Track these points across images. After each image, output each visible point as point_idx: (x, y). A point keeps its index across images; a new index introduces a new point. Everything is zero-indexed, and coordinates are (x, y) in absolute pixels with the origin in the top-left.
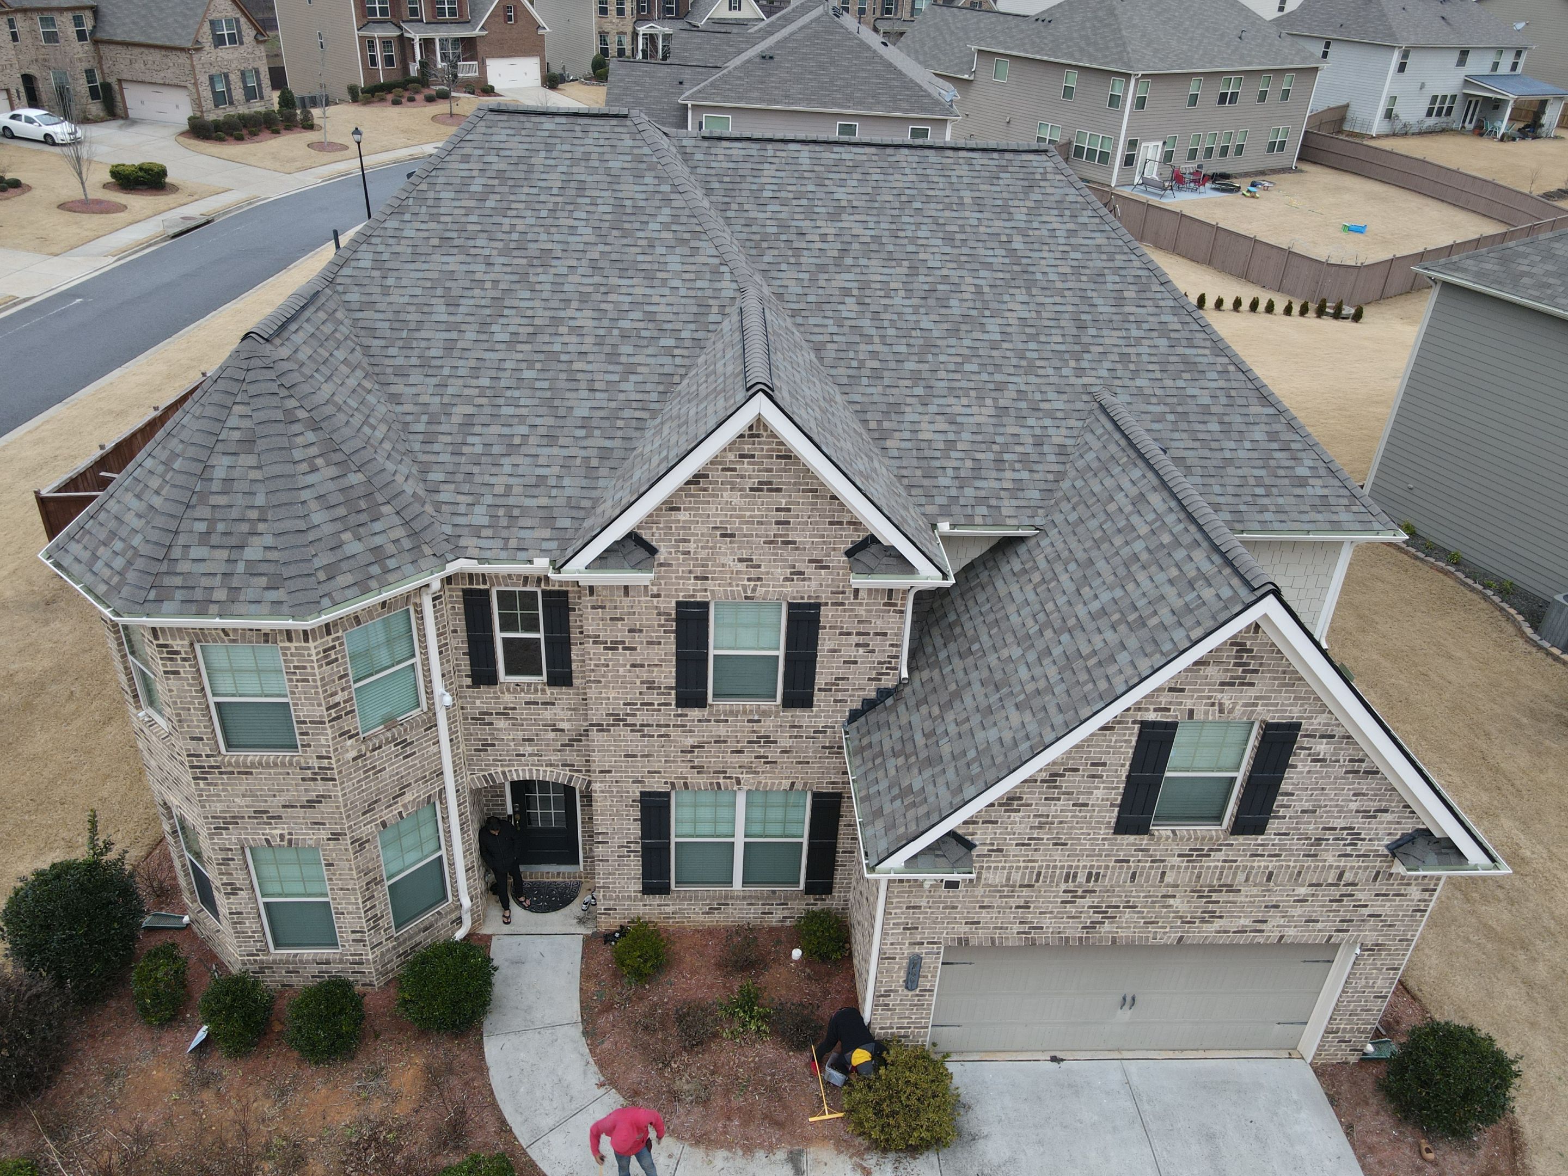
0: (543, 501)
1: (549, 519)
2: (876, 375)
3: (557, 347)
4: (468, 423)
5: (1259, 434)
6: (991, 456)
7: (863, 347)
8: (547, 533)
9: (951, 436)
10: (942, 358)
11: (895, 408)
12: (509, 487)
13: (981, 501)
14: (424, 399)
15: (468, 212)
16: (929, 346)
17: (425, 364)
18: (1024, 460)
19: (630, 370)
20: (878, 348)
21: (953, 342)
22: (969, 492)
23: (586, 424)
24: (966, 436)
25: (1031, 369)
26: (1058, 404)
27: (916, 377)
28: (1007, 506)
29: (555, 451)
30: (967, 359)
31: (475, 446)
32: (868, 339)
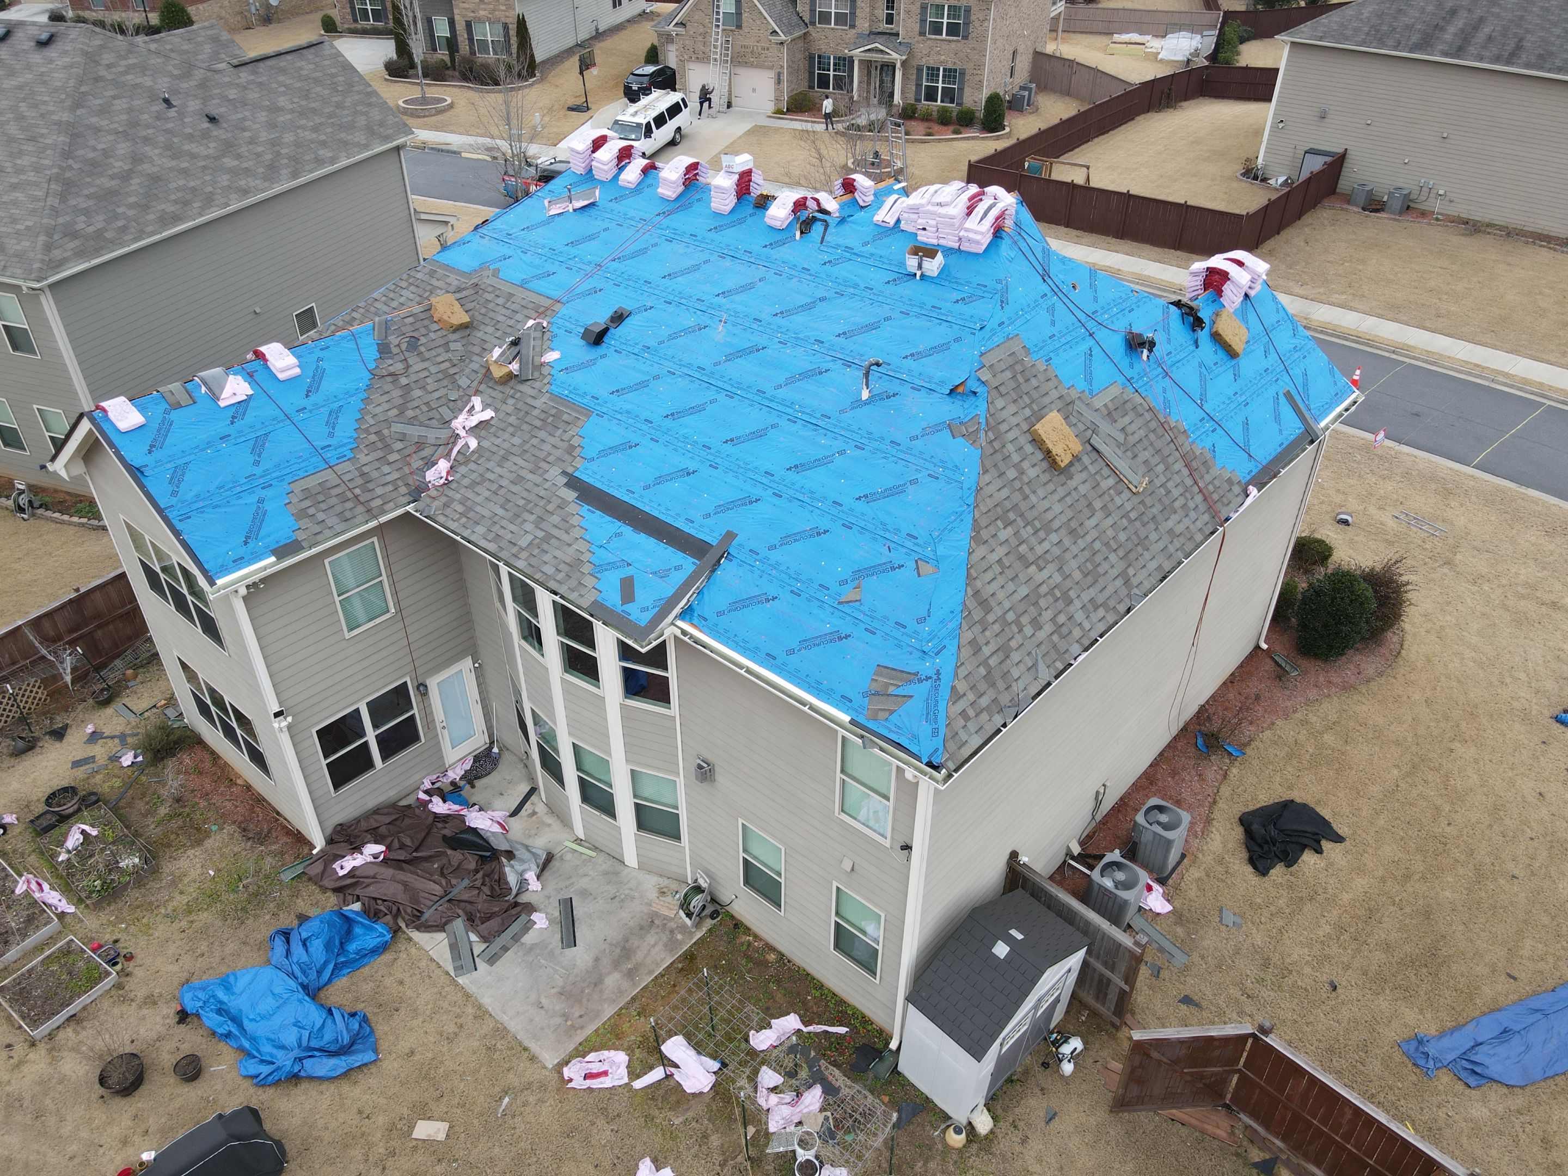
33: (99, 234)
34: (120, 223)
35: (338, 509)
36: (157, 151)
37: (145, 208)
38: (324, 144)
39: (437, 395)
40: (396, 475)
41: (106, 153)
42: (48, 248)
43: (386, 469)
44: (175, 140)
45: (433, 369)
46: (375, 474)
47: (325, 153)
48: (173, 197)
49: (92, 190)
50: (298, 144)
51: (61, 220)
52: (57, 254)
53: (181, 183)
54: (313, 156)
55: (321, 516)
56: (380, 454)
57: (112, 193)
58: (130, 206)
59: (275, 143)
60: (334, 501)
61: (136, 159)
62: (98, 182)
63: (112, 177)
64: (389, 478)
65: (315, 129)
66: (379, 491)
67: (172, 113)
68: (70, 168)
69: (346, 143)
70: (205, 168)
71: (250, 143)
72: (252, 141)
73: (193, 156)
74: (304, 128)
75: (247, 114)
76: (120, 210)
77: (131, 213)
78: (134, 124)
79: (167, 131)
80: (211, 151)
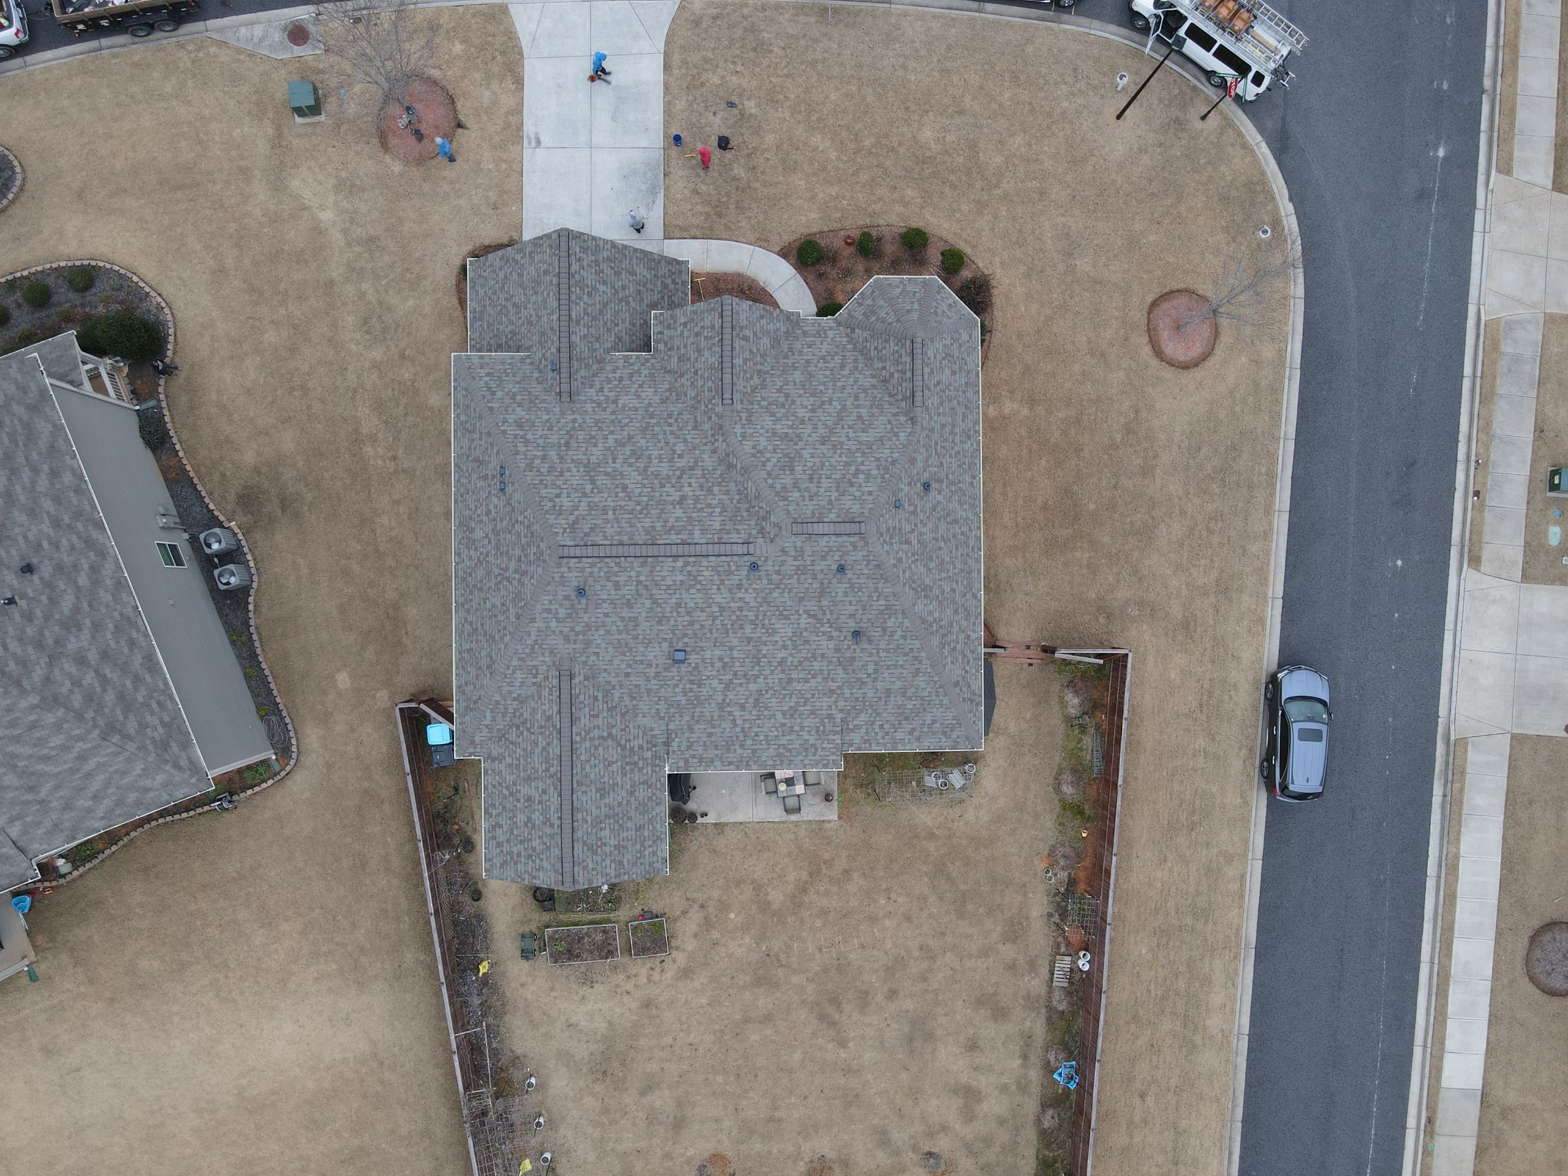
0: (807, 339)
1: (805, 334)
2: (670, 416)
3: (811, 399)
4: (842, 367)
5: (499, 394)
6: (623, 383)
7: (675, 429)
8: (805, 329)
9: (640, 390)
10: (638, 425)
11: (663, 401)
12: (822, 344)
13: (632, 364)
14: (862, 376)
15: (862, 463)
16: (643, 431)
17: (865, 391)
18: (609, 381)
19: (779, 391)
20: (668, 429)
21: (632, 433)
22: (636, 368)
23: (795, 369)
24: (633, 390)
25: (597, 422)
26: (588, 406)
27: (652, 416)
28: (621, 363)
29: (806, 358)
30: (627, 425)
31: (838, 359)
32: (672, 433)
33: (164, 724)
34: (155, 706)
35: (654, 804)
36: (72, 639)
37: (137, 679)
38: (55, 474)
39: (619, 722)
40: (650, 768)
41: (77, 683)
42: (177, 766)
43: (645, 771)
44: (57, 617)
45: (605, 715)
46: (645, 777)
47: (68, 478)
48: (126, 650)
49: (119, 712)
50: (57, 500)
51: (151, 747)
52: (183, 762)
53: (109, 636)
54: (72, 494)
55: (654, 813)
56: (636, 769)
57: (121, 696)
58: (136, 689)
59: (56, 523)
60: (650, 804)
61: (81, 661)
62: (110, 704)
63: (104, 691)
64: (650, 772)
65: (35, 470)
66: (654, 780)
67: (23, 603)
68: (93, 719)
69: (52, 448)
70: (90, 606)
71: (57, 548)
72: (56, 545)
73: (77, 609)
74: (33, 483)
75: (17, 530)
76: (140, 699)
77: (143, 691)
78: (39, 645)
79: (47, 618)
80: (69, 591)
